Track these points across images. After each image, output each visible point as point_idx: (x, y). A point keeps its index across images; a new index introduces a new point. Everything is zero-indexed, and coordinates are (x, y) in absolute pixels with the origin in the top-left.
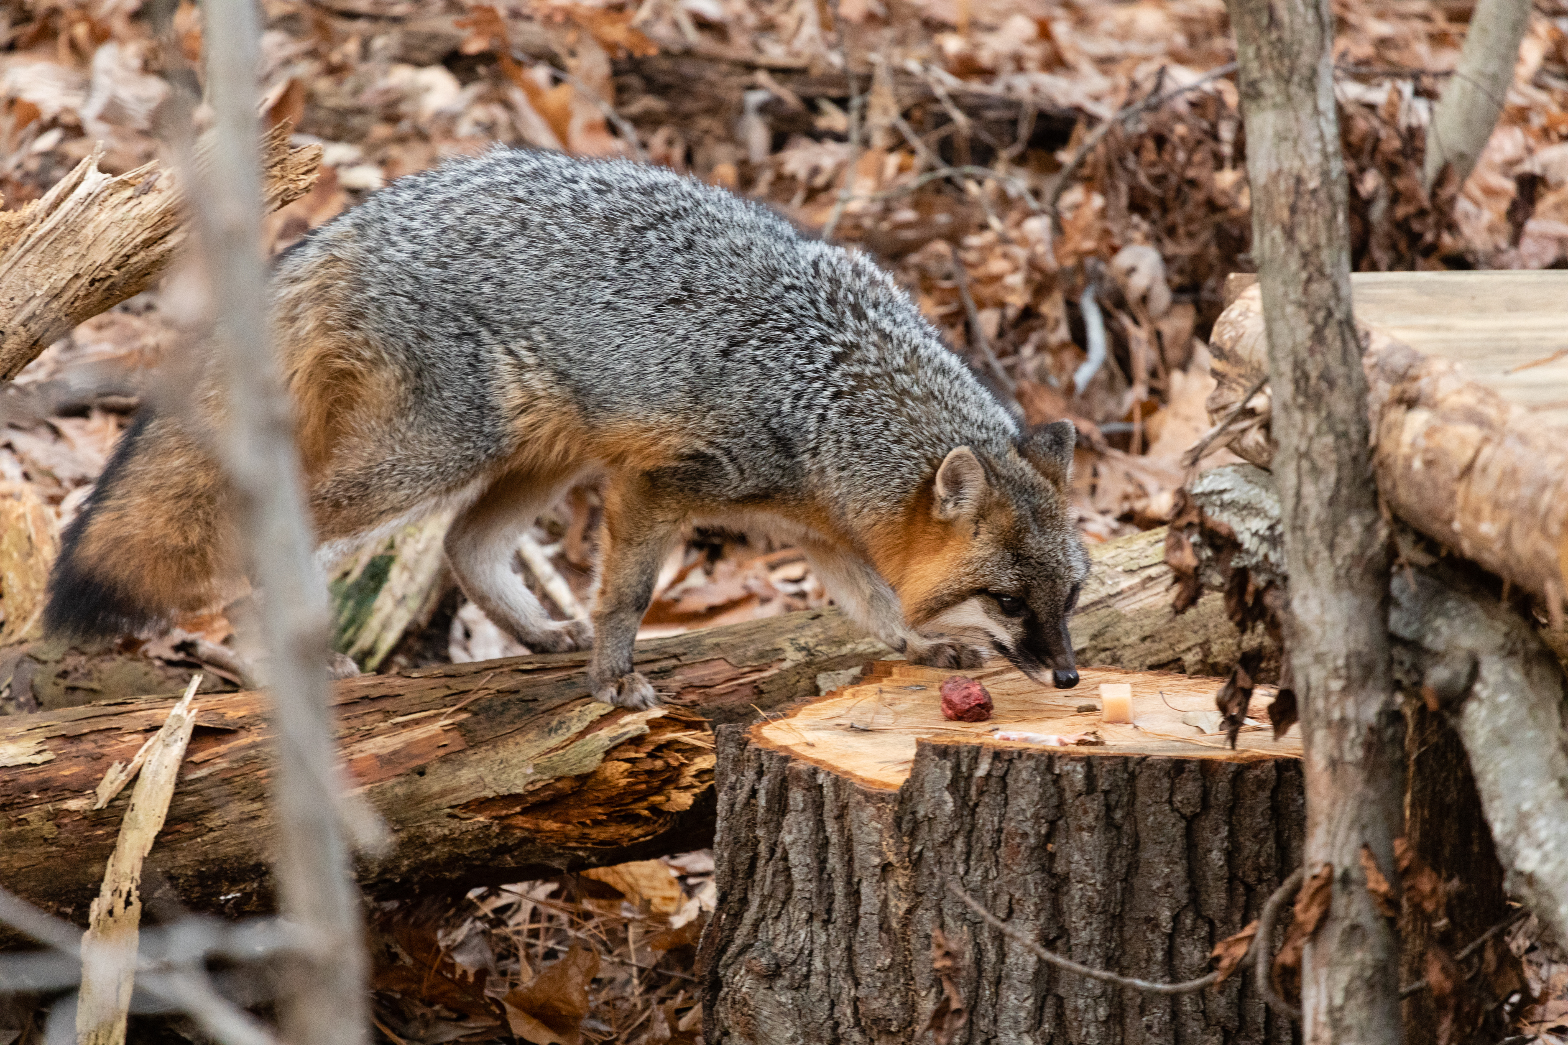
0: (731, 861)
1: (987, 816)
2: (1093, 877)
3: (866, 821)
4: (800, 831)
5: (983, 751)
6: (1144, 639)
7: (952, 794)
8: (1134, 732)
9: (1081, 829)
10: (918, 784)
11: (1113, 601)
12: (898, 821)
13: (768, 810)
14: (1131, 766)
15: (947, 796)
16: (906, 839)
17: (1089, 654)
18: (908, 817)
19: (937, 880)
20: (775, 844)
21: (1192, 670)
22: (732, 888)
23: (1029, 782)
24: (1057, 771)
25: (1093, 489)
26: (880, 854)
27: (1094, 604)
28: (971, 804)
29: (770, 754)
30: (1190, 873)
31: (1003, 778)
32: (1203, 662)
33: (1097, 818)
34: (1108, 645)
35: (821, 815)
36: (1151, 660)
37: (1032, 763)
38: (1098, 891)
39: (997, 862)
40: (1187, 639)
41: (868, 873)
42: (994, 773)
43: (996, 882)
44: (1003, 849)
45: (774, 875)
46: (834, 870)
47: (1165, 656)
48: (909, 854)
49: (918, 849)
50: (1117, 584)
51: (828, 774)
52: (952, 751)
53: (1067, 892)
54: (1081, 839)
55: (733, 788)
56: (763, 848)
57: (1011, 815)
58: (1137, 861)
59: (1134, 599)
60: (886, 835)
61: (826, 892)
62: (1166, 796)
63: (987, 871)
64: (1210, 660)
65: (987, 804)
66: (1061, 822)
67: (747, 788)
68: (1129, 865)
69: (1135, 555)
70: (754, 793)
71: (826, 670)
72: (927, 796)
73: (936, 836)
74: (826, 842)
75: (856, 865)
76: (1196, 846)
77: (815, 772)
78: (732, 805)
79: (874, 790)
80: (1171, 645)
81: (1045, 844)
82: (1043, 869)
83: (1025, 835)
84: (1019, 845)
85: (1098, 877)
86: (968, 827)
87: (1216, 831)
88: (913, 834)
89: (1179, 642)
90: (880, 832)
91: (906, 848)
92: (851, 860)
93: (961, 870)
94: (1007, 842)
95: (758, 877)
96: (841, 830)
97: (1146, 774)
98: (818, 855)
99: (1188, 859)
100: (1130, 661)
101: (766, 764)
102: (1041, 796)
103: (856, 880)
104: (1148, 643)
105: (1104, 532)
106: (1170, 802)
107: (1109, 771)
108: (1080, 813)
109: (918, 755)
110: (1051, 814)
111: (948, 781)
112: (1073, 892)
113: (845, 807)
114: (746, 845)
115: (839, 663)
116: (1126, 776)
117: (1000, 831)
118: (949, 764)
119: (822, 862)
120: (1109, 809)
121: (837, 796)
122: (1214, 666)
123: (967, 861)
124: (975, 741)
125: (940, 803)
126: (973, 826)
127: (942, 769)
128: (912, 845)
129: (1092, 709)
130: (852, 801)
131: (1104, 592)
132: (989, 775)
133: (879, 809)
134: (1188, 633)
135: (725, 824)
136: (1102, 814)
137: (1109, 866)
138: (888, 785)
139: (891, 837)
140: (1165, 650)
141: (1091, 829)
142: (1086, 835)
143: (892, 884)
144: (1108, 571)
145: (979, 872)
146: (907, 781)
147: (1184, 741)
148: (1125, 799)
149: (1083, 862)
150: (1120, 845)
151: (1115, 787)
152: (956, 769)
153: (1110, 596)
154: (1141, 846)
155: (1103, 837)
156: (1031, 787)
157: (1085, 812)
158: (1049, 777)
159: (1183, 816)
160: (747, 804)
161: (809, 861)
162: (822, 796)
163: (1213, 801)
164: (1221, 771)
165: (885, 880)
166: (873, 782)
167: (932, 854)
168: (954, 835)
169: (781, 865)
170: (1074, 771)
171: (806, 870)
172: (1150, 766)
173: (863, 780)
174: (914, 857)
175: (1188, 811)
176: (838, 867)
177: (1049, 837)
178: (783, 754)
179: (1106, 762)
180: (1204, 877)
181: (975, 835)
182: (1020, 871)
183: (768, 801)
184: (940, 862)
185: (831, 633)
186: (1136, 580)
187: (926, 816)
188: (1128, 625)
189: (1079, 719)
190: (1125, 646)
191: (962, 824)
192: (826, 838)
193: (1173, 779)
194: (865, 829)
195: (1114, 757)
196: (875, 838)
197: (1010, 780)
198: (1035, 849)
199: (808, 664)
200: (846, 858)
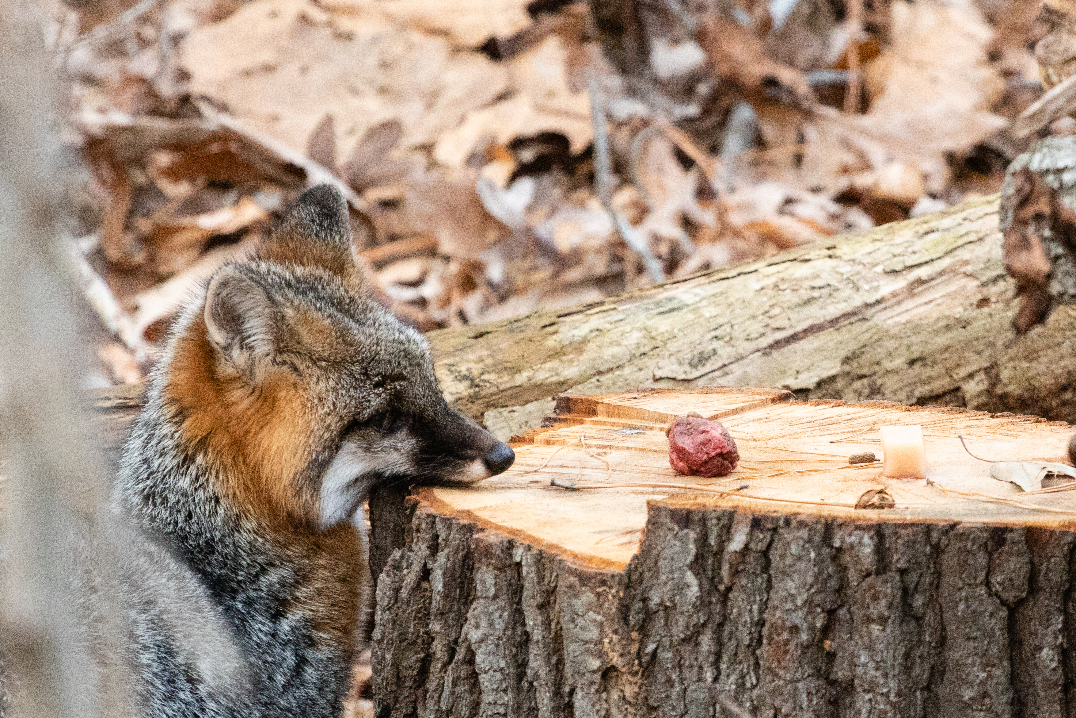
0: (396, 665)
1: (744, 605)
2: (884, 686)
3: (581, 611)
4: (491, 624)
5: (738, 517)
6: (912, 362)
7: (697, 574)
8: (929, 488)
9: (869, 620)
10: (650, 562)
11: (871, 311)
12: (624, 611)
13: (446, 596)
14: (935, 536)
15: (690, 578)
16: (634, 635)
17: (840, 383)
18: (638, 606)
19: (677, 688)
20: (456, 641)
21: (974, 403)
22: (396, 700)
23: (799, 558)
24: (837, 544)
25: (798, 159)
26: (600, 654)
27: (846, 316)
28: (722, 587)
29: (448, 522)
30: (1013, 678)
31: (765, 553)
32: (989, 392)
33: (890, 606)
34: (865, 371)
35: (519, 602)
36: (921, 391)
37: (804, 533)
38: (891, 703)
39: (757, 664)
40: (968, 362)
41: (584, 680)
42: (753, 546)
43: (756, 692)
44: (765, 647)
45: (455, 683)
46: (537, 676)
47: (940, 385)
48: (639, 655)
49: (650, 648)
50: (877, 288)
51: (529, 548)
52: (696, 518)
53: (851, 705)
54: (869, 634)
55: (397, 567)
56: (438, 647)
57: (777, 602)
58: (944, 663)
59: (898, 309)
60: (608, 630)
61: (526, 705)
62: (982, 576)
63: (743, 677)
64: (999, 390)
65: (744, 589)
66: (842, 612)
67: (416, 568)
68: (933, 668)
69: (898, 250)
70: (426, 573)
71: (495, 406)
72: (663, 578)
73: (674, 630)
74: (526, 639)
75: (568, 670)
76: (1020, 642)
77: (511, 545)
78: (397, 591)
79: (592, 569)
80: (948, 372)
81: (821, 641)
82: (818, 674)
83: (795, 629)
84: (787, 643)
85: (893, 684)
86: (718, 618)
87: (1047, 621)
88: (643, 628)
89: (958, 366)
90: (601, 625)
91: (635, 647)
92: (560, 663)
93: (708, 675)
94: (770, 639)
95: (431, 686)
96: (547, 623)
97: (955, 546)
98: (515, 656)
99: (1011, 660)
100: (894, 392)
101: (443, 535)
102: (816, 577)
103: (567, 689)
104: (917, 368)
105: (820, 218)
106: (987, 584)
107: (905, 544)
108: (868, 599)
109: (650, 522)
110: (830, 601)
111: (691, 558)
112: (859, 705)
113: (553, 591)
114: (414, 643)
115: (512, 397)
116: (928, 549)
117: (761, 623)
118: (693, 535)
119: (521, 666)
120: (906, 593)
121: (541, 578)
122: (1004, 398)
123: (716, 664)
124: (726, 504)
125: (680, 587)
126: (725, 618)
127: (684, 541)
128: (642, 644)
129: (870, 459)
130: (562, 585)
131: (858, 300)
132: (746, 548)
133: (599, 595)
134: (970, 355)
135: (387, 615)
136: (897, 601)
137: (907, 669)
138: (611, 563)
139: (615, 632)
140: (939, 377)
141: (883, 620)
142: (876, 629)
143: (615, 695)
144: (865, 272)
145: (733, 678)
146: (636, 557)
147: (997, 502)
148: (928, 580)
149: (872, 665)
150: (920, 642)
151: (914, 563)
152: (703, 540)
153: (868, 306)
154: (949, 643)
155: (898, 631)
156: (802, 565)
157: (875, 598)
158: (826, 551)
159: (1004, 603)
160: (417, 588)
161: (503, 664)
162: (520, 578)
163: (1042, 583)
164: (1053, 542)
165: (606, 690)
166: (590, 560)
167: (669, 655)
168: (699, 629)
169: (464, 670)
170: (860, 543)
171: (499, 676)
172: (961, 536)
173: (575, 556)
174: (645, 659)
175: (1010, 596)
176: (542, 672)
177: (826, 631)
178: (465, 521)
179: (902, 532)
180: (1032, 684)
181: (727, 629)
182: (788, 677)
183: (445, 585)
184: (680, 666)
185: (500, 357)
186: (901, 283)
187: (661, 604)
188: (891, 344)
189: (853, 472)
190: (887, 372)
191: (710, 614)
192: (526, 633)
193: (990, 554)
194: (580, 622)
195: (914, 525)
196: (594, 634)
197: (774, 556)
198: (808, 647)
199: (473, 399)
200: (554, 660)
